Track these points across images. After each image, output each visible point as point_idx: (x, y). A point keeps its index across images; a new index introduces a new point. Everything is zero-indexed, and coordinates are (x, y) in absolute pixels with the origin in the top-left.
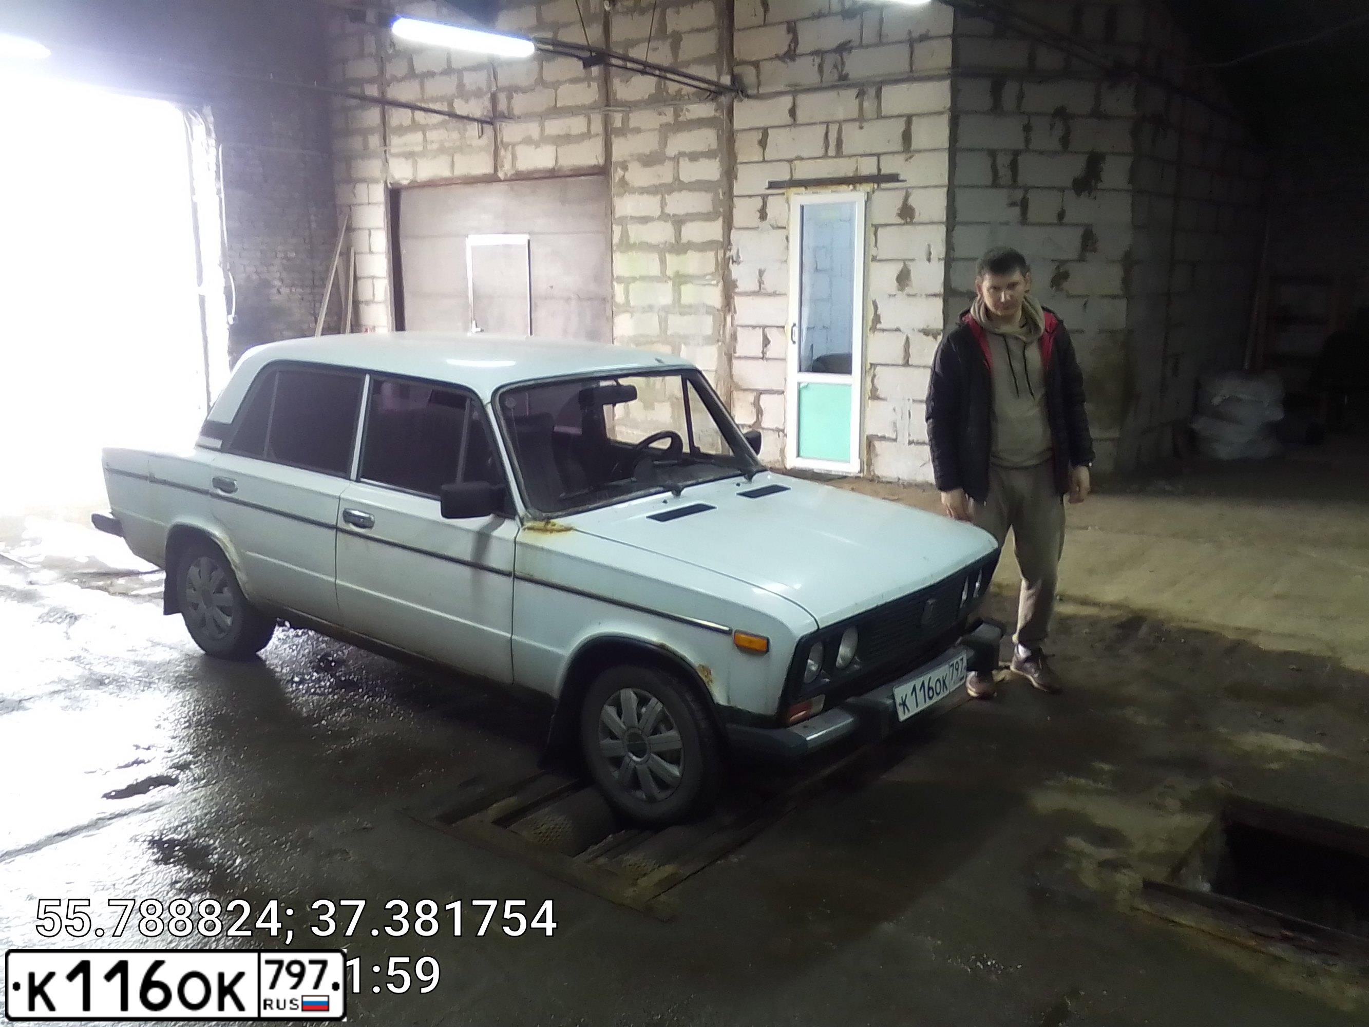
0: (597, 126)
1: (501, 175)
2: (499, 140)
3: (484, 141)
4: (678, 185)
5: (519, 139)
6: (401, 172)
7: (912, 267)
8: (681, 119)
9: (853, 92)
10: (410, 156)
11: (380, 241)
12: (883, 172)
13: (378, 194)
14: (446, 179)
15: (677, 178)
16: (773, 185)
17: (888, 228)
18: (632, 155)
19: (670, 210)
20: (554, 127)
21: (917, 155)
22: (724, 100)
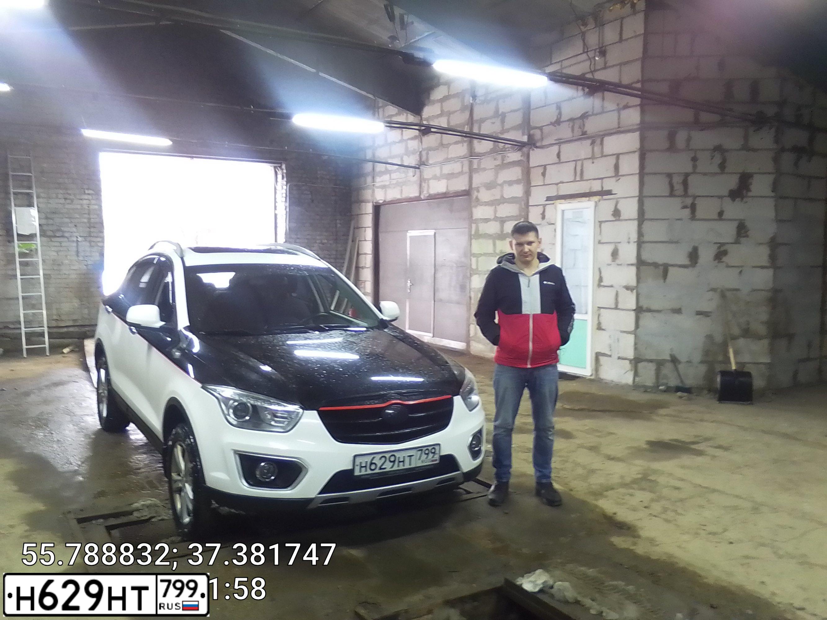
0: (466, 169)
1: (422, 197)
2: (422, 177)
3: (416, 178)
4: (503, 201)
5: (431, 177)
6: (380, 196)
7: (620, 247)
8: (505, 162)
9: (589, 142)
10: (384, 187)
11: (369, 234)
12: (604, 190)
13: (369, 208)
14: (399, 199)
15: (502, 196)
16: (549, 199)
17: (607, 223)
18: (481, 184)
19: (499, 215)
20: (447, 169)
21: (622, 178)
22: (525, 149)
